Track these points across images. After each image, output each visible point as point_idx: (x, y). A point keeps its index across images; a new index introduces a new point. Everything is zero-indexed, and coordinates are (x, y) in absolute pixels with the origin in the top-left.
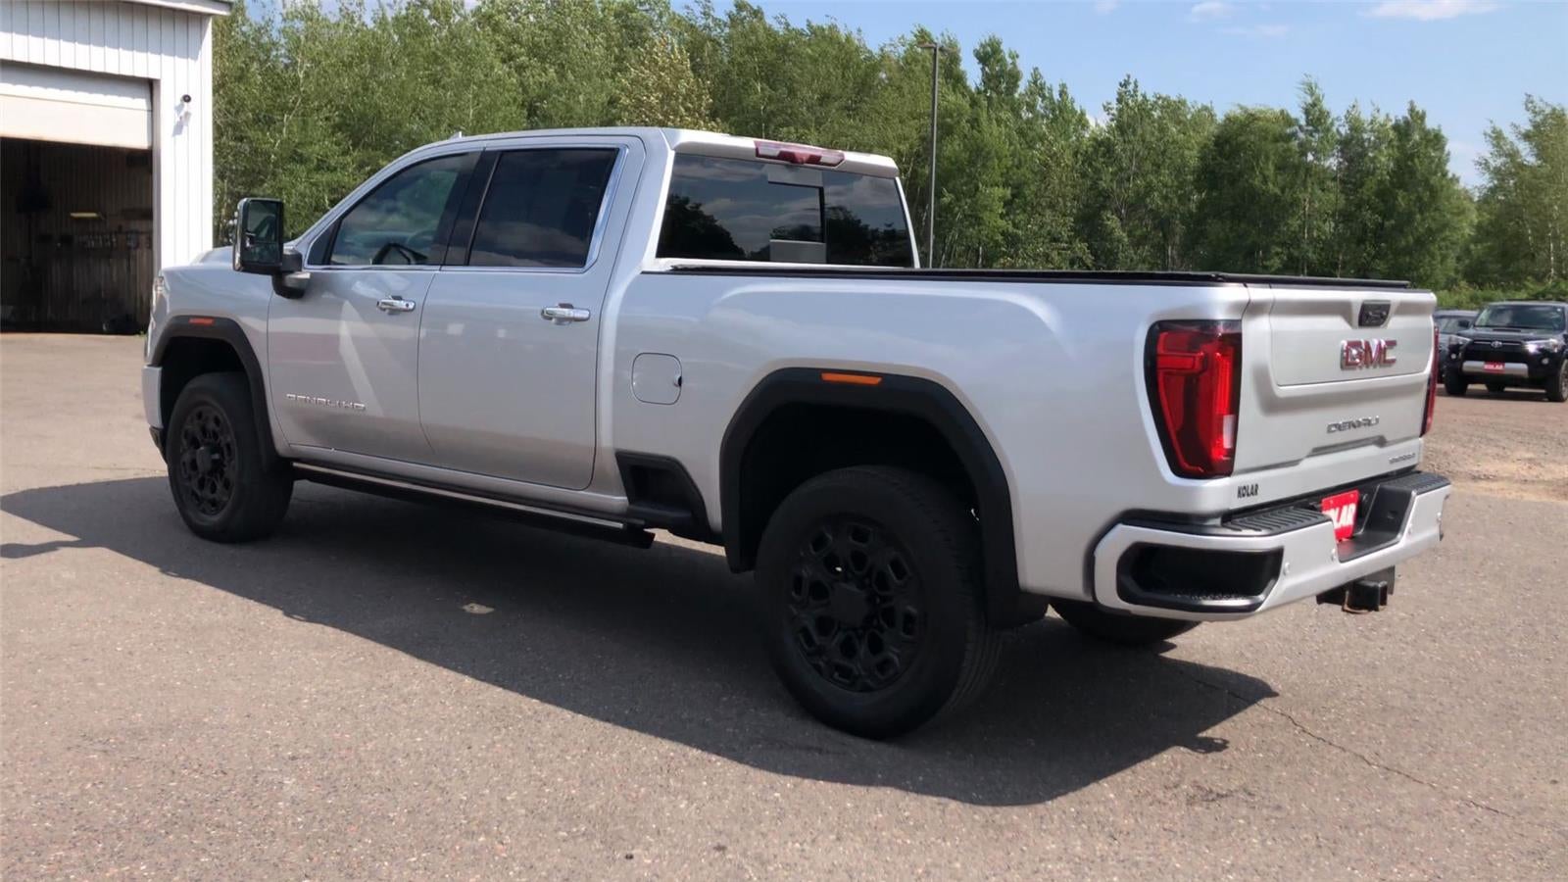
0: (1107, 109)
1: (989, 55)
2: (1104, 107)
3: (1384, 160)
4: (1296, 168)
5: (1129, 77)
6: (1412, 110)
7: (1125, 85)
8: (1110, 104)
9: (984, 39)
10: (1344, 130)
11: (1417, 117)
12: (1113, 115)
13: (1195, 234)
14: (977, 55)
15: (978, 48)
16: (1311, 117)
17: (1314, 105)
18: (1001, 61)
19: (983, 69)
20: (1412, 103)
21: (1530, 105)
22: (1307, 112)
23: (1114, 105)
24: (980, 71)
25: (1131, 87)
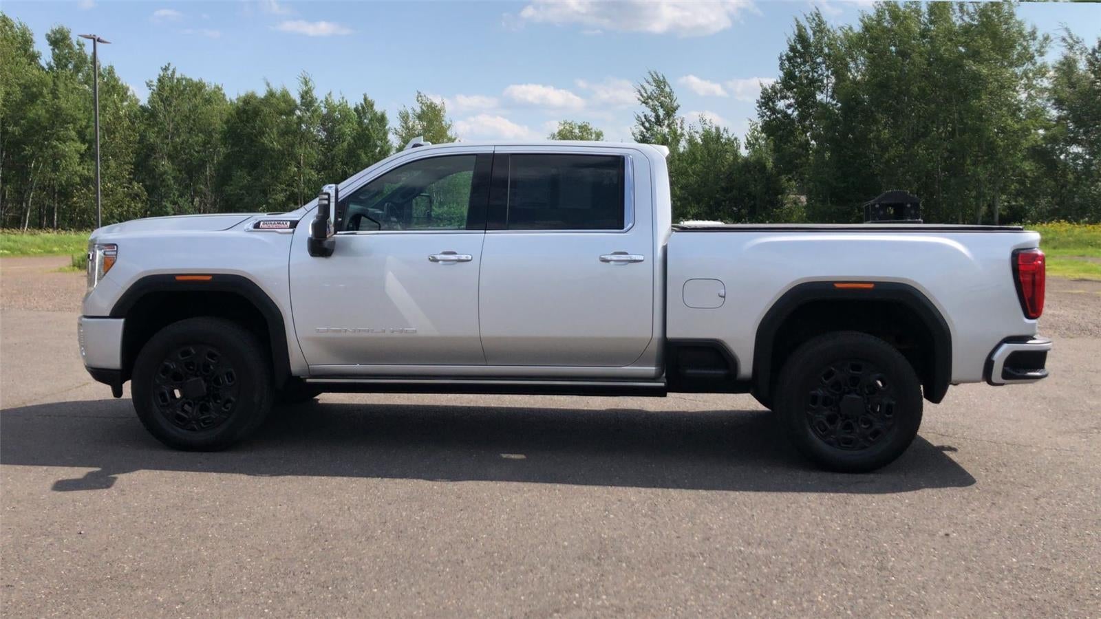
0: (149, 85)
1: (58, 40)
2: (147, 84)
3: (348, 130)
4: (295, 133)
5: (169, 64)
6: (365, 99)
7: (166, 69)
8: (151, 82)
9: (55, 27)
10: (324, 111)
11: (368, 104)
12: (154, 90)
13: (224, 177)
14: (48, 37)
15: (50, 33)
16: (304, 101)
17: (307, 93)
18: (70, 47)
19: (53, 50)
20: (365, 95)
21: (420, 98)
22: (302, 97)
23: (155, 82)
24: (51, 52)
25: (170, 72)
